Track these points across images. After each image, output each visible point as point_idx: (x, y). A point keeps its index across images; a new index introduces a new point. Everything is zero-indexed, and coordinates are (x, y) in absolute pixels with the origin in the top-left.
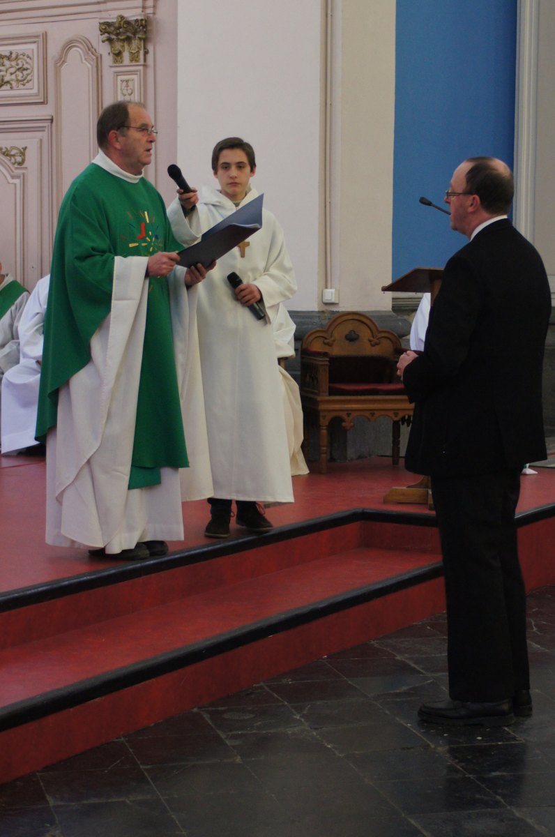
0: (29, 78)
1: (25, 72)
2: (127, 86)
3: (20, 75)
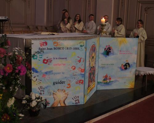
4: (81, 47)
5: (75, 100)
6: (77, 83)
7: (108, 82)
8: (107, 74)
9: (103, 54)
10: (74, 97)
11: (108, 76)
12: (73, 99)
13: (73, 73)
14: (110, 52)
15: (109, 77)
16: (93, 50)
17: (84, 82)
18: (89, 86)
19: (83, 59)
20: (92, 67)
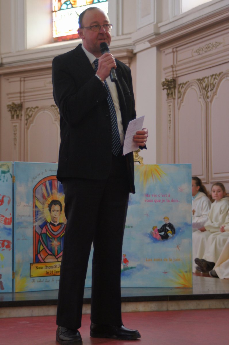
4: (3, 175)
7: (122, 268)
16: (53, 188)
17: (11, 246)
18: (37, 260)
19: (9, 197)
20: (56, 224)
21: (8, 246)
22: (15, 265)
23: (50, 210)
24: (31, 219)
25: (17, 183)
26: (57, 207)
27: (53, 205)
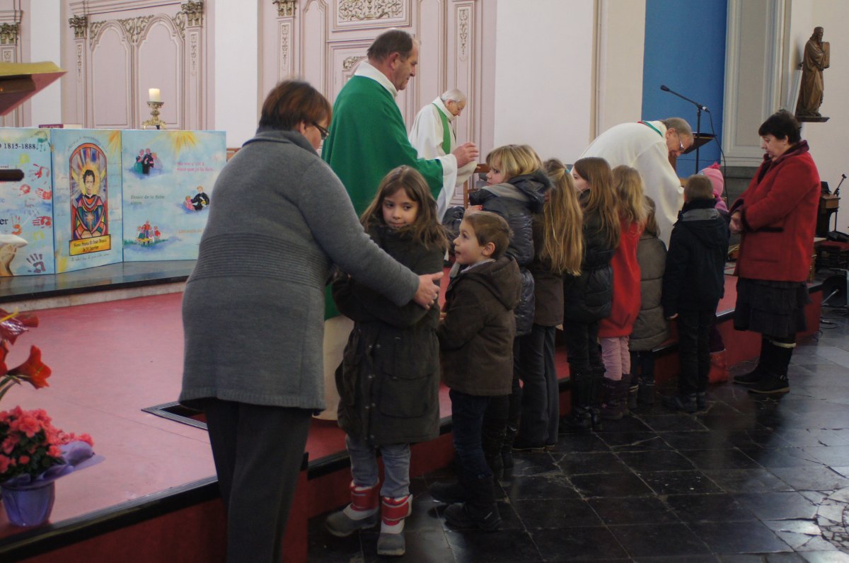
0: (400, 10)
1: (397, 6)
2: (464, 14)
3: (395, 8)
4: (40, 143)
5: (33, 262)
6: (35, 223)
7: (153, 241)
8: (147, 222)
9: (134, 170)
10: (32, 257)
11: (152, 226)
12: (28, 259)
13: (26, 201)
14: (152, 165)
15: (153, 230)
16: (87, 157)
17: (52, 223)
18: (75, 238)
19: (47, 169)
20: (90, 196)
21: (48, 224)
22: (57, 244)
23: (84, 182)
24: (68, 192)
25: (55, 153)
26: (90, 178)
27: (87, 176)
